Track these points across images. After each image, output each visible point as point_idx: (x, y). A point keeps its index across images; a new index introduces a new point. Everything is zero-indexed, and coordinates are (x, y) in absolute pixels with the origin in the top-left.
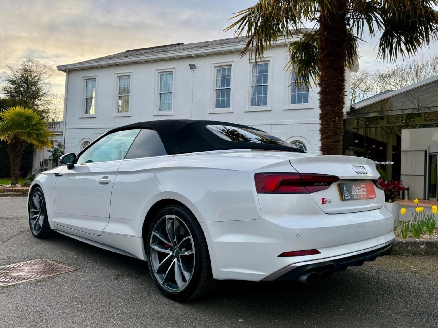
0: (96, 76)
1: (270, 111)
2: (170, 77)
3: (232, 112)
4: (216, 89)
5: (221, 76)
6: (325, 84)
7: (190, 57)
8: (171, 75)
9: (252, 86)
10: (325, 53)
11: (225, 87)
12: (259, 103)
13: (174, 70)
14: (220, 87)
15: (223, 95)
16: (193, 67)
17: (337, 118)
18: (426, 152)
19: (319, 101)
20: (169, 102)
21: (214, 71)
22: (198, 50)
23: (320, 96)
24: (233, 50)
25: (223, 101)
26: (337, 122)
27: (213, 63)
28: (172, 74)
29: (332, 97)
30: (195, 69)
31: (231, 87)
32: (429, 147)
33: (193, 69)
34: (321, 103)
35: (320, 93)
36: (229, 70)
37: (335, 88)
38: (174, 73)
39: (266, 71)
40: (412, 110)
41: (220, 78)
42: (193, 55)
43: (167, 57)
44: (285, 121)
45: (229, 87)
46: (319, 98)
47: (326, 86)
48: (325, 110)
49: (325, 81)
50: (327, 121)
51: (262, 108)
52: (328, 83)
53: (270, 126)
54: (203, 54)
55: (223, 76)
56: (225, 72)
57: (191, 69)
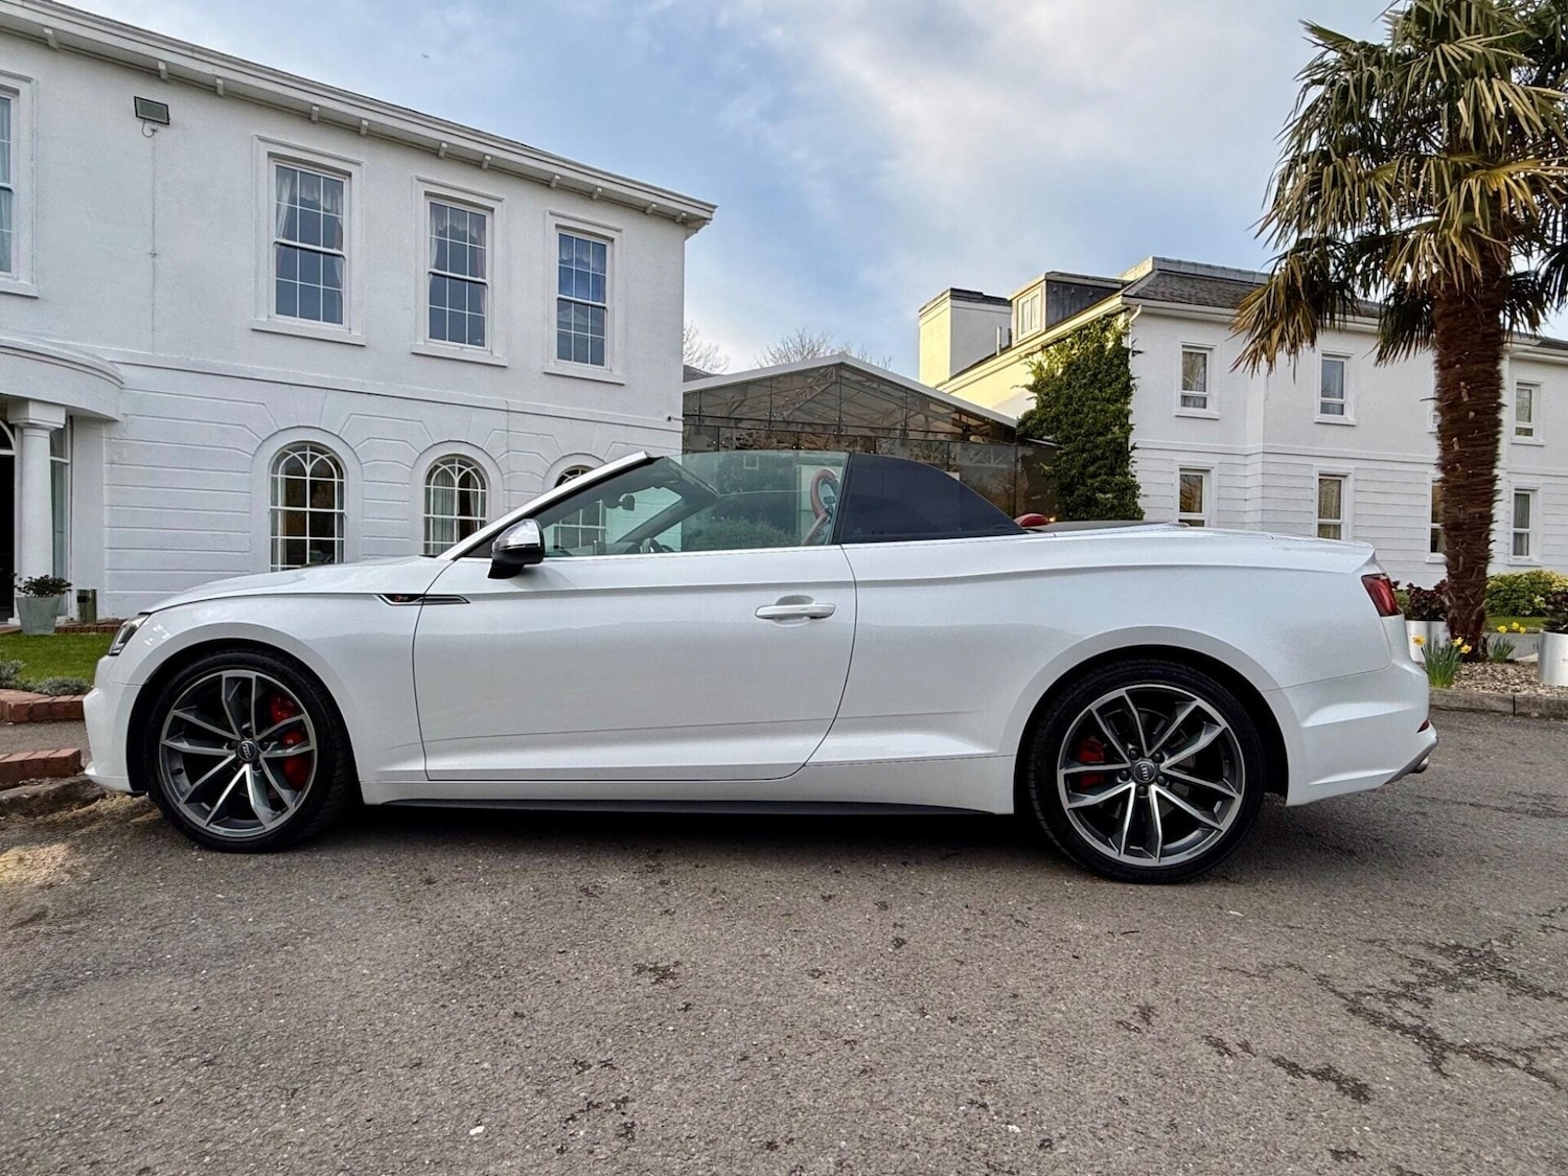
1: (505, 367)
3: (363, 344)
4: (277, 243)
13: (23, 87)
15: (310, 274)
16: (152, 114)
21: (267, 171)
22: (196, 57)
27: (263, 134)
28: (11, 102)
30: (162, 129)
31: (349, 253)
33: (148, 125)
39: (479, 239)
42: (163, 67)
44: (551, 408)
45: (336, 252)
53: (505, 413)
54: (217, 81)
56: (315, 191)
57: (139, 123)
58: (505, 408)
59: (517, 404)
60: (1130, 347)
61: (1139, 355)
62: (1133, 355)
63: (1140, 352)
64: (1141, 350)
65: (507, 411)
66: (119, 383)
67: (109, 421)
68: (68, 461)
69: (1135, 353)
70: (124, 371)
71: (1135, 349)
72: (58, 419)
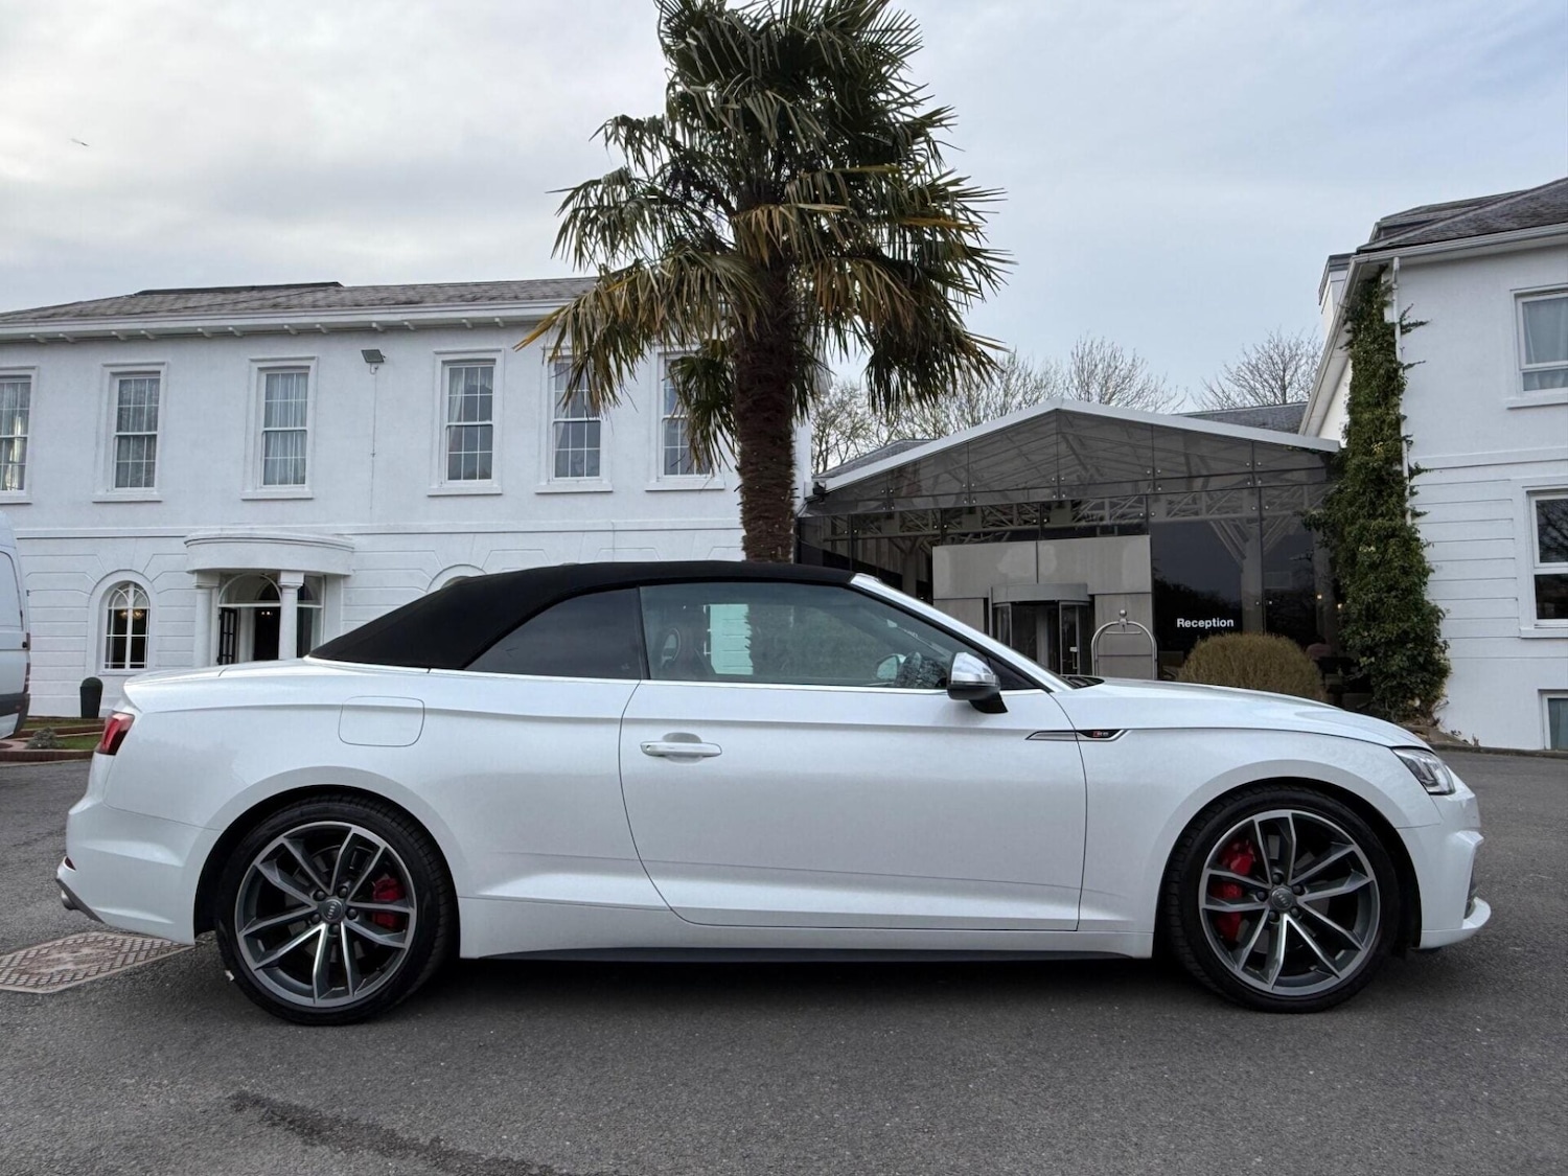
0: (33, 368)
1: (610, 492)
2: (298, 383)
3: (500, 492)
4: (449, 427)
5: (462, 386)
6: (752, 471)
7: (366, 330)
8: (302, 380)
9: (556, 423)
10: (749, 401)
11: (476, 420)
12: (578, 467)
13: (312, 364)
14: (459, 420)
15: (471, 445)
16: (373, 358)
17: (779, 548)
18: (986, 601)
19: (740, 507)
20: (296, 460)
21: (441, 376)
22: (392, 311)
23: (742, 497)
24: (497, 320)
25: (471, 459)
26: (780, 557)
27: (435, 350)
28: (306, 375)
29: (767, 501)
30: (381, 366)
31: (495, 421)
32: (992, 589)
33: (374, 366)
34: (744, 512)
35: (741, 491)
36: (488, 373)
37: (773, 482)
38: (312, 373)
40: (954, 497)
41: (460, 395)
42: (374, 325)
43: (289, 325)
44: (652, 523)
45: (488, 422)
46: (740, 500)
47: (754, 474)
48: (754, 529)
49: (752, 464)
50: (759, 556)
51: (587, 483)
52: (757, 470)
53: (611, 534)
54: (406, 323)
55: (470, 389)
56: (474, 378)
57: (368, 365)
58: (611, 528)
59: (621, 523)
60: (1396, 320)
61: (1421, 327)
62: (1402, 333)
63: (1422, 324)
64: (1424, 320)
65: (614, 531)
66: (351, 549)
67: (345, 577)
68: (321, 606)
69: (1405, 329)
70: (356, 540)
71: (1404, 323)
72: (299, 581)
